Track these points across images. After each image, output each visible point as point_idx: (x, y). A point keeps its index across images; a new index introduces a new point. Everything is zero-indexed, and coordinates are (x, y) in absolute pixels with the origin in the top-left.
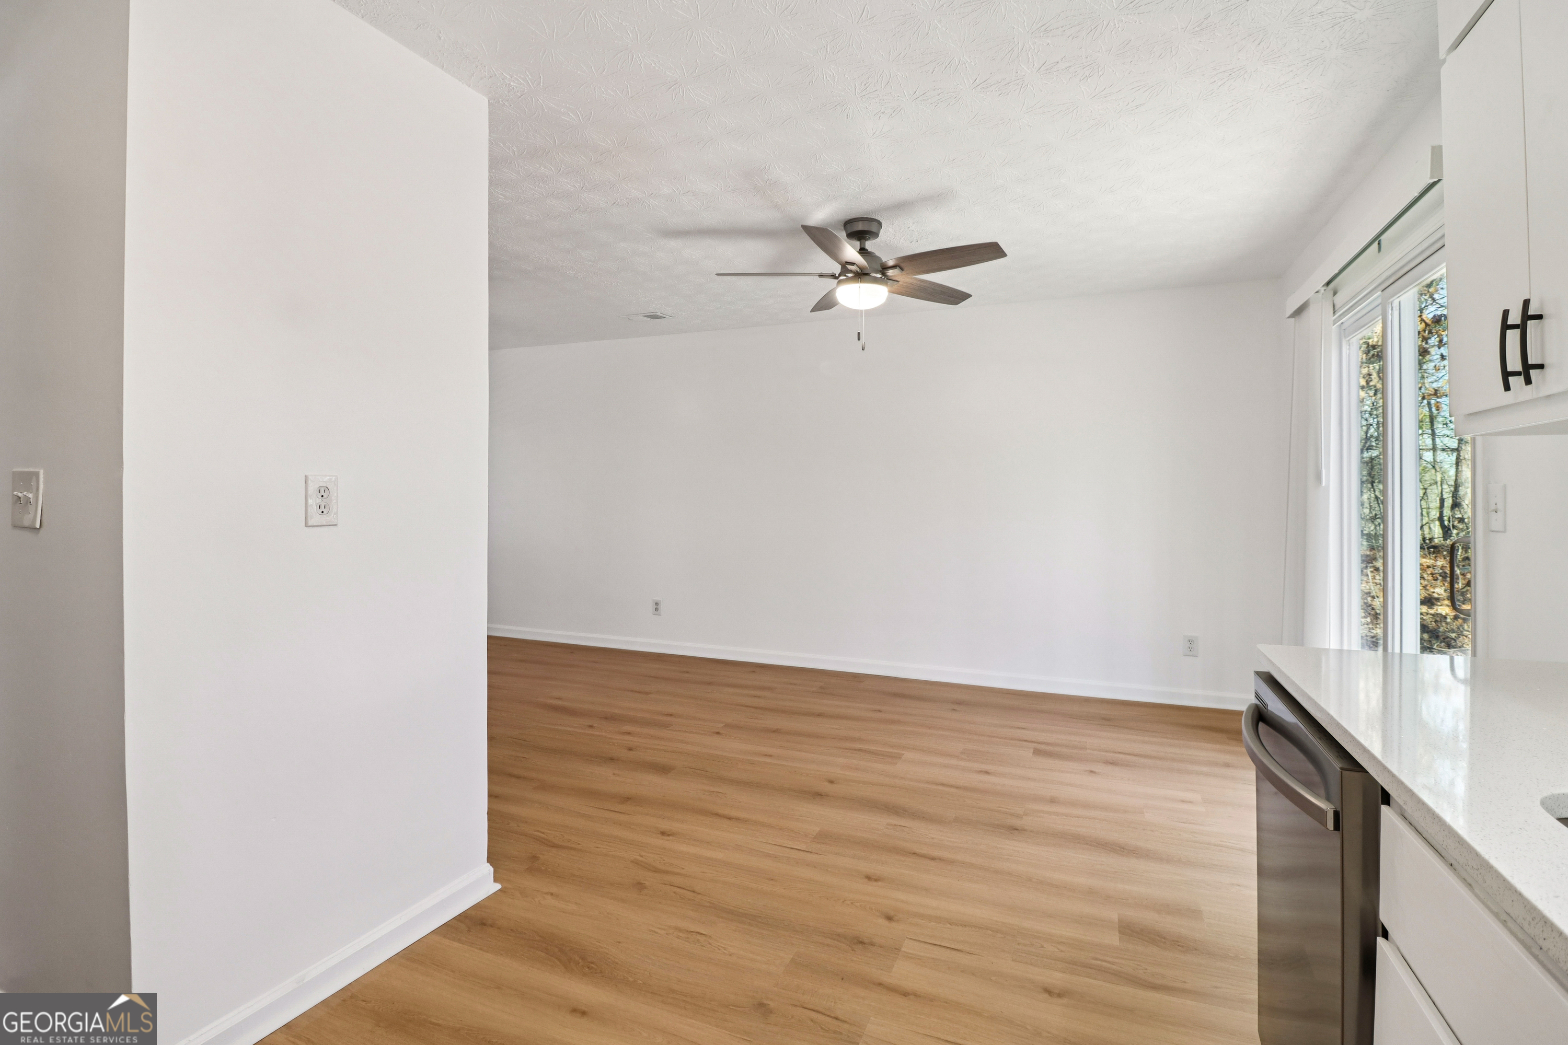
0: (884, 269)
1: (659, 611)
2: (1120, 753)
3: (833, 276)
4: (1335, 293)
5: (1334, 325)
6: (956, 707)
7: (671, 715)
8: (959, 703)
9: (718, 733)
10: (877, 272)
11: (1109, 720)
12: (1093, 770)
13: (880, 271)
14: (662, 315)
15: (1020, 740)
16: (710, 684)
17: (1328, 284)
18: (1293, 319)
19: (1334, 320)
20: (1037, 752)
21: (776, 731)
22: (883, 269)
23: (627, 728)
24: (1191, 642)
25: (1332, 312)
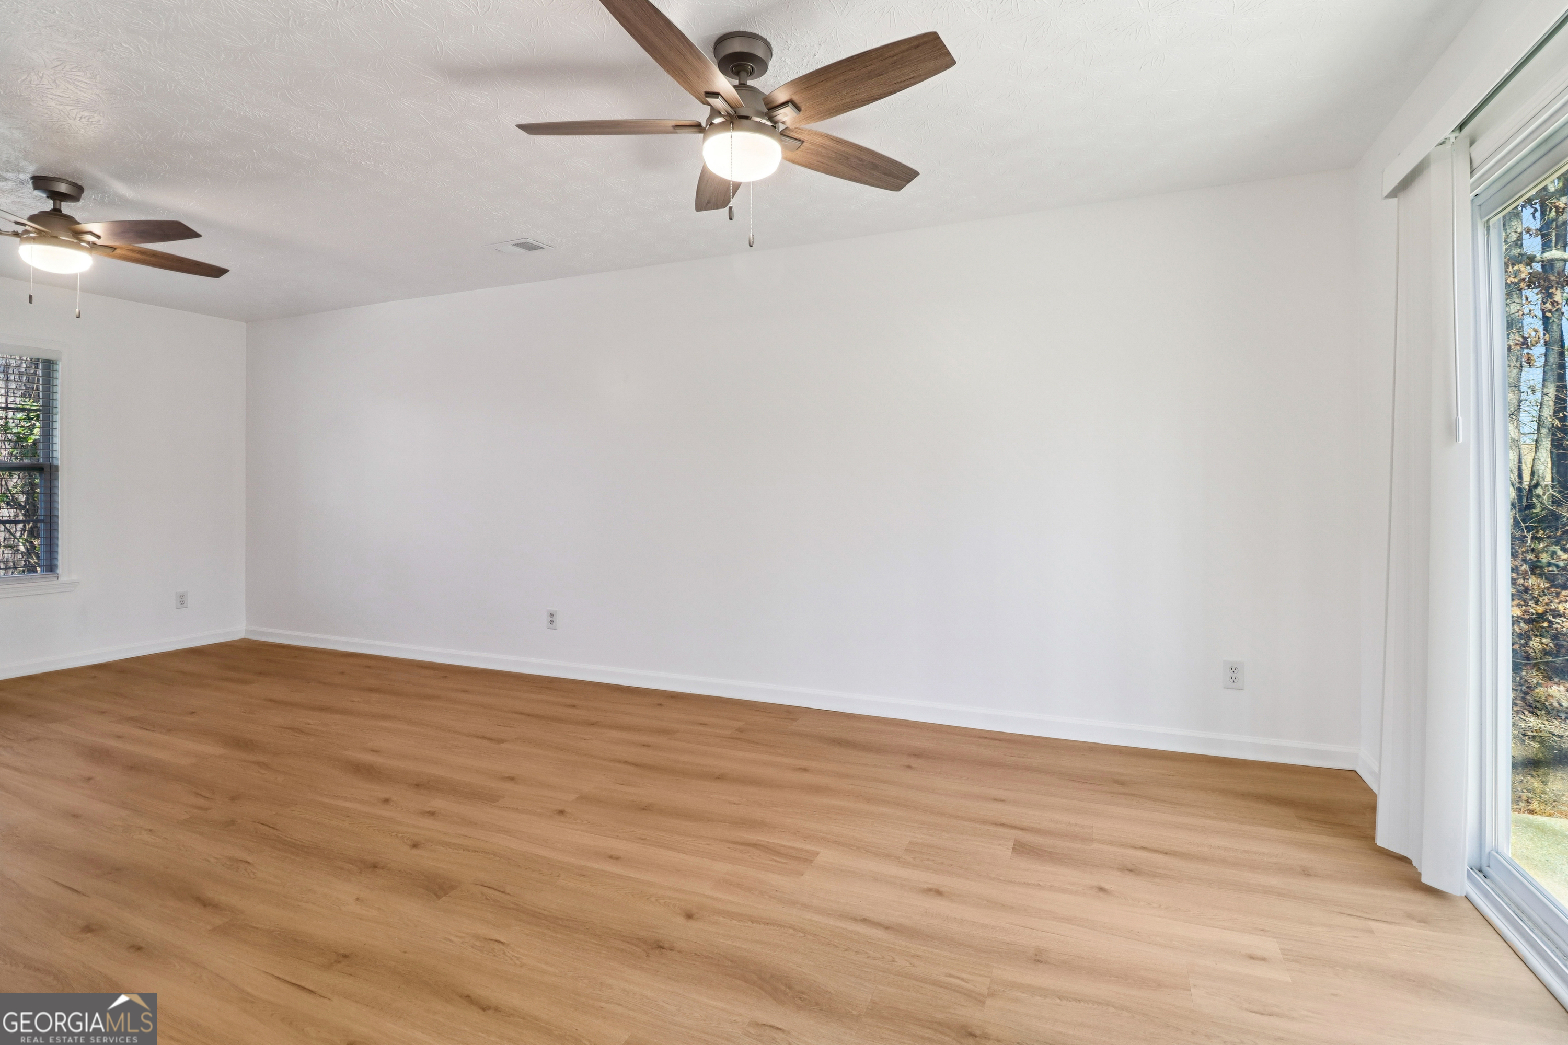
0: (771, 108)
1: (554, 624)
2: (1143, 848)
3: (697, 127)
4: (1472, 143)
5: (1471, 193)
6: (913, 762)
7: (512, 779)
8: (918, 754)
9: (561, 812)
10: (762, 115)
11: (1122, 783)
12: (1104, 885)
13: (766, 114)
14: (537, 244)
15: (996, 824)
16: (593, 724)
17: (1461, 127)
18: (1396, 199)
19: (1472, 184)
20: (1020, 849)
21: (646, 808)
22: (769, 110)
23: (438, 803)
24: (1233, 670)
25: (1469, 171)
